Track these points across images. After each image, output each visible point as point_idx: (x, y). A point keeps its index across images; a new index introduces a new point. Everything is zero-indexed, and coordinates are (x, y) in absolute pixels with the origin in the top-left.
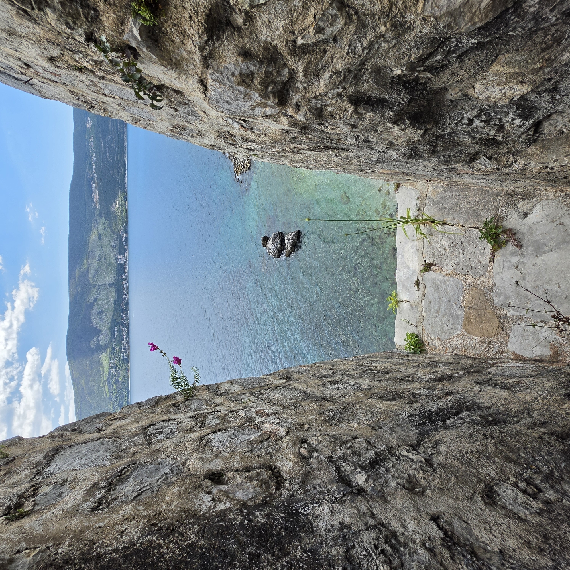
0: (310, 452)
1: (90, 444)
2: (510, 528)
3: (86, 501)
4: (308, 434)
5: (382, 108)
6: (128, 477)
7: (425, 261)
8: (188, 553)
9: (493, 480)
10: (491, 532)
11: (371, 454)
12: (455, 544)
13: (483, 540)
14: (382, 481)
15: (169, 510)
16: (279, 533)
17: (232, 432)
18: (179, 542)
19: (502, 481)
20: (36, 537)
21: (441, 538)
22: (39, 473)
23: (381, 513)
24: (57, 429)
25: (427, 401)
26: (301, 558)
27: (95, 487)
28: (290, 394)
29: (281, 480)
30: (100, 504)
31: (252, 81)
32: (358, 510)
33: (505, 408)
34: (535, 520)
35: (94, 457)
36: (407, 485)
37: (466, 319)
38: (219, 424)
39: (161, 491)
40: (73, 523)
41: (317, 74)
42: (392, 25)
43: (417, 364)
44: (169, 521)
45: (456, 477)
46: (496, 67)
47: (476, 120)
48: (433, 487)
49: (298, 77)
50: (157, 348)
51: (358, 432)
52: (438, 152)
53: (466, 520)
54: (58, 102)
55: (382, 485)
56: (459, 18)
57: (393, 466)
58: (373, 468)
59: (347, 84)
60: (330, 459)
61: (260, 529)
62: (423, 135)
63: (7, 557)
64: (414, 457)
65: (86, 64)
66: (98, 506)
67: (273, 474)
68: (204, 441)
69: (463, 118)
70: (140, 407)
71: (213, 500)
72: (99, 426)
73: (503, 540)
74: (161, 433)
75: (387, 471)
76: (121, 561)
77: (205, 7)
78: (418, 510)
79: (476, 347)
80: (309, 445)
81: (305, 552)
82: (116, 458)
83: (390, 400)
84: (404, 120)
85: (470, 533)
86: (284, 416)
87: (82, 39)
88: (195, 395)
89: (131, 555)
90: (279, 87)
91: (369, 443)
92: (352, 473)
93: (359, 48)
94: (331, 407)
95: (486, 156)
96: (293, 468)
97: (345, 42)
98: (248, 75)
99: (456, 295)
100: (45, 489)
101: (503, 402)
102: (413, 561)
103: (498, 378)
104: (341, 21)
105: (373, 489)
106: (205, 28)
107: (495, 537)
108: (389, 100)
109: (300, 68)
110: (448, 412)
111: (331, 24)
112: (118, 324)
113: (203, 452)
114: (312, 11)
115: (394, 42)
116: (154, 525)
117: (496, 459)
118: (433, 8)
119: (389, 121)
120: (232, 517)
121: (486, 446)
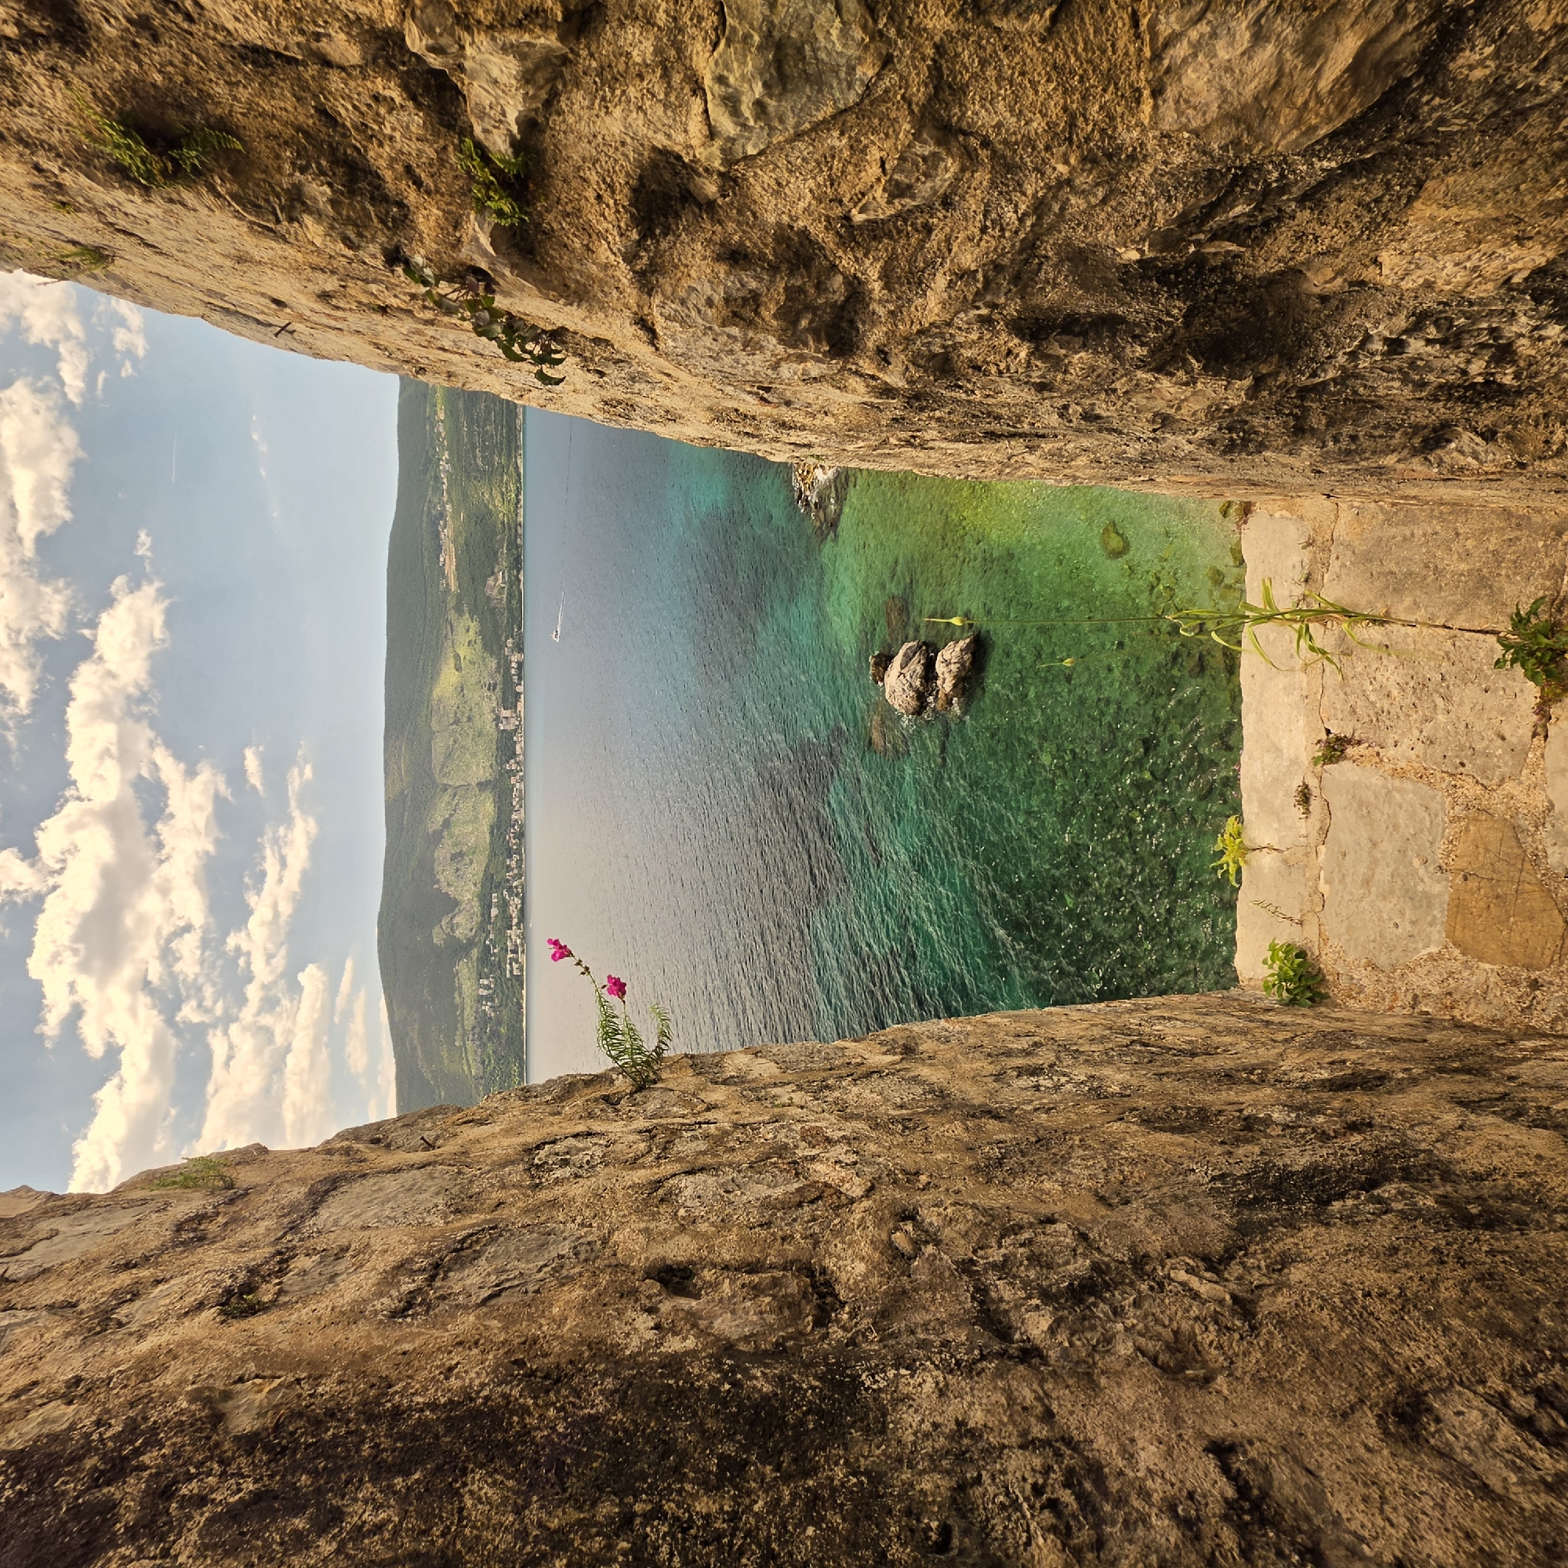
0: (917, 1245)
1: (404, 1175)
2: (1443, 1508)
3: (381, 1295)
4: (920, 1198)
5: (1113, 337)
6: (478, 1255)
7: (1328, 732)
8: (584, 1434)
9: (1430, 1378)
10: (1382, 1511)
11: (1080, 1266)
12: (1263, 1522)
13: (1354, 1526)
14: (1094, 1337)
15: (555, 1337)
16: (802, 1422)
17: (731, 1174)
18: (569, 1408)
19: (1461, 1383)
20: (276, 1355)
21: (1226, 1500)
22: (293, 1228)
23: (1072, 1413)
24: (341, 1136)
25: (1281, 1142)
26: (843, 1485)
27: (403, 1267)
28: (900, 1093)
29: (832, 1305)
30: (410, 1305)
31: (757, 313)
32: (1011, 1399)
33: (1533, 1184)
34: (1530, 1501)
35: (410, 1205)
36: (1163, 1358)
37: (1458, 907)
38: (704, 1153)
39: (545, 1293)
40: (352, 1337)
41: (918, 281)
42: (1084, 160)
43: (1289, 1035)
44: (551, 1359)
45: (1315, 1355)
46: (1422, 210)
47: (1412, 341)
48: (1238, 1374)
49: (871, 291)
50: (570, 954)
51: (1059, 1208)
52: (1312, 430)
53: (1312, 1468)
54: (348, 363)
55: (1094, 1347)
56: (1260, 124)
57: (1136, 1304)
58: (1080, 1301)
59: (997, 294)
60: (966, 1267)
61: (757, 1407)
62: (1253, 392)
63: (219, 1385)
64: (1204, 1288)
65: (394, 302)
66: (405, 1309)
67: (813, 1286)
68: (661, 1192)
69: (1368, 338)
70: (526, 1099)
71: (658, 1327)
72: (429, 1136)
73: (1414, 1536)
74: (565, 1163)
75: (1115, 1313)
76: (441, 1429)
77: (628, 175)
78: (1177, 1421)
79: (1490, 996)
80: (918, 1225)
81: (854, 1474)
82: (457, 1211)
83: (1173, 1130)
84: (1185, 361)
85: (1318, 1500)
86: (872, 1147)
87: (379, 263)
88: (660, 1080)
89: (461, 1419)
90: (827, 318)
91: (1083, 1237)
92: (1017, 1307)
93: (1010, 216)
94: (1002, 1137)
95: (1475, 430)
96: (866, 1277)
97: (973, 204)
98: (745, 299)
99: (1425, 837)
100: (302, 1262)
101: (1530, 1165)
102: (1131, 1541)
103: (1534, 1093)
104: (951, 166)
105: (1065, 1354)
106: (632, 215)
107: (1392, 1525)
108: (1130, 318)
109: (872, 273)
110: (1341, 1179)
111: (927, 175)
112: (498, 887)
113: (654, 1216)
114: (875, 154)
115: (1100, 193)
116: (520, 1363)
117: (1456, 1322)
118: (1180, 113)
119: (1138, 367)
120: (696, 1371)
121: (1434, 1283)
